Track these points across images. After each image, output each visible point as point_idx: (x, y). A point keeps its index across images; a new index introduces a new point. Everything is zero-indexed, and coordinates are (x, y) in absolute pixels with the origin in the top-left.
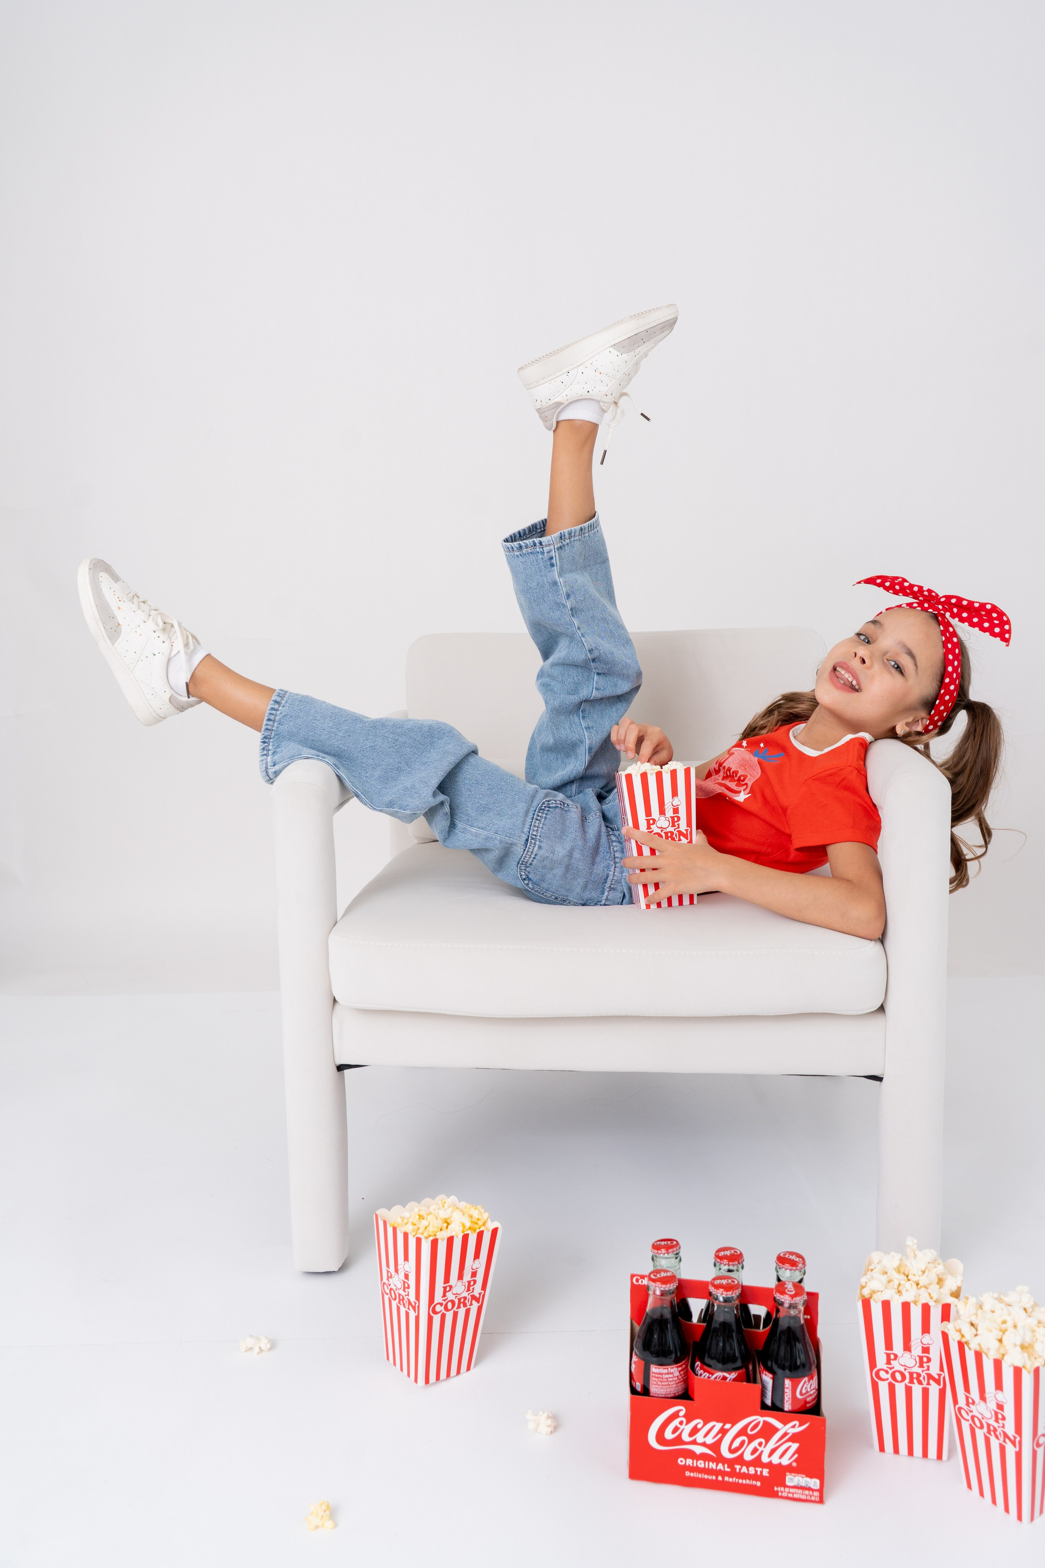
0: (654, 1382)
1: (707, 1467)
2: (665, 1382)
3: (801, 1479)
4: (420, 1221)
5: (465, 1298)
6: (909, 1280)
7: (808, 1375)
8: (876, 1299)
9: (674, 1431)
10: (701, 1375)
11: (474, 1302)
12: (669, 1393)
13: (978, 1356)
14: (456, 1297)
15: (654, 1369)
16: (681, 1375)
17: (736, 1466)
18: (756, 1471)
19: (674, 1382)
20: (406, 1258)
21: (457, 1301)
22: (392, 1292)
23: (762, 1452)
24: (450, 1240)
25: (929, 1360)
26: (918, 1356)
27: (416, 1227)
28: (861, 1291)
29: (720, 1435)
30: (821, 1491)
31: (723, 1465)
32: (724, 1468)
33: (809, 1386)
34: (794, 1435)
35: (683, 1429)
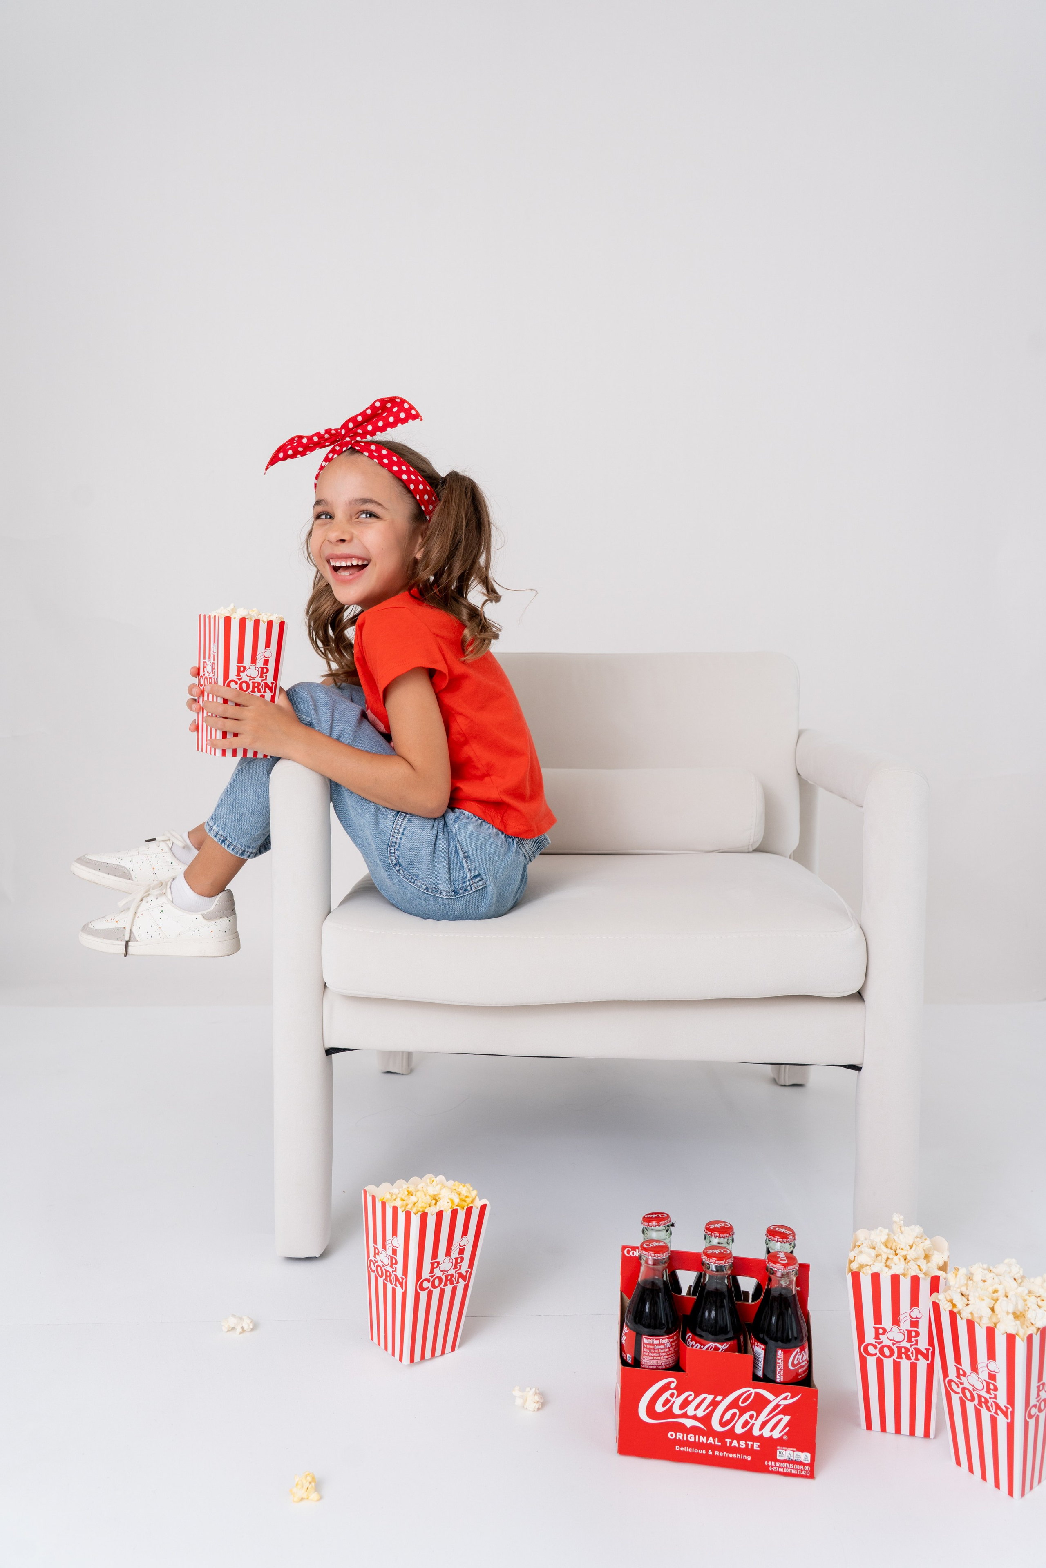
0: (645, 1353)
1: (697, 1440)
2: (656, 1353)
3: (792, 1453)
4: (409, 1198)
5: (452, 1275)
6: (897, 1254)
7: (800, 1346)
8: (864, 1272)
9: (664, 1405)
10: (692, 1346)
11: (460, 1280)
12: (660, 1365)
13: (971, 1325)
14: (443, 1274)
15: (646, 1340)
16: (672, 1346)
17: (726, 1440)
18: (747, 1445)
19: (665, 1354)
20: (395, 1234)
21: (444, 1278)
22: (379, 1268)
23: (753, 1424)
24: (440, 1215)
25: (918, 1334)
26: (906, 1330)
27: (405, 1203)
28: (849, 1265)
29: (711, 1407)
30: (812, 1465)
31: (714, 1439)
32: (715, 1442)
33: (801, 1357)
34: (785, 1406)
35: (674, 1402)
